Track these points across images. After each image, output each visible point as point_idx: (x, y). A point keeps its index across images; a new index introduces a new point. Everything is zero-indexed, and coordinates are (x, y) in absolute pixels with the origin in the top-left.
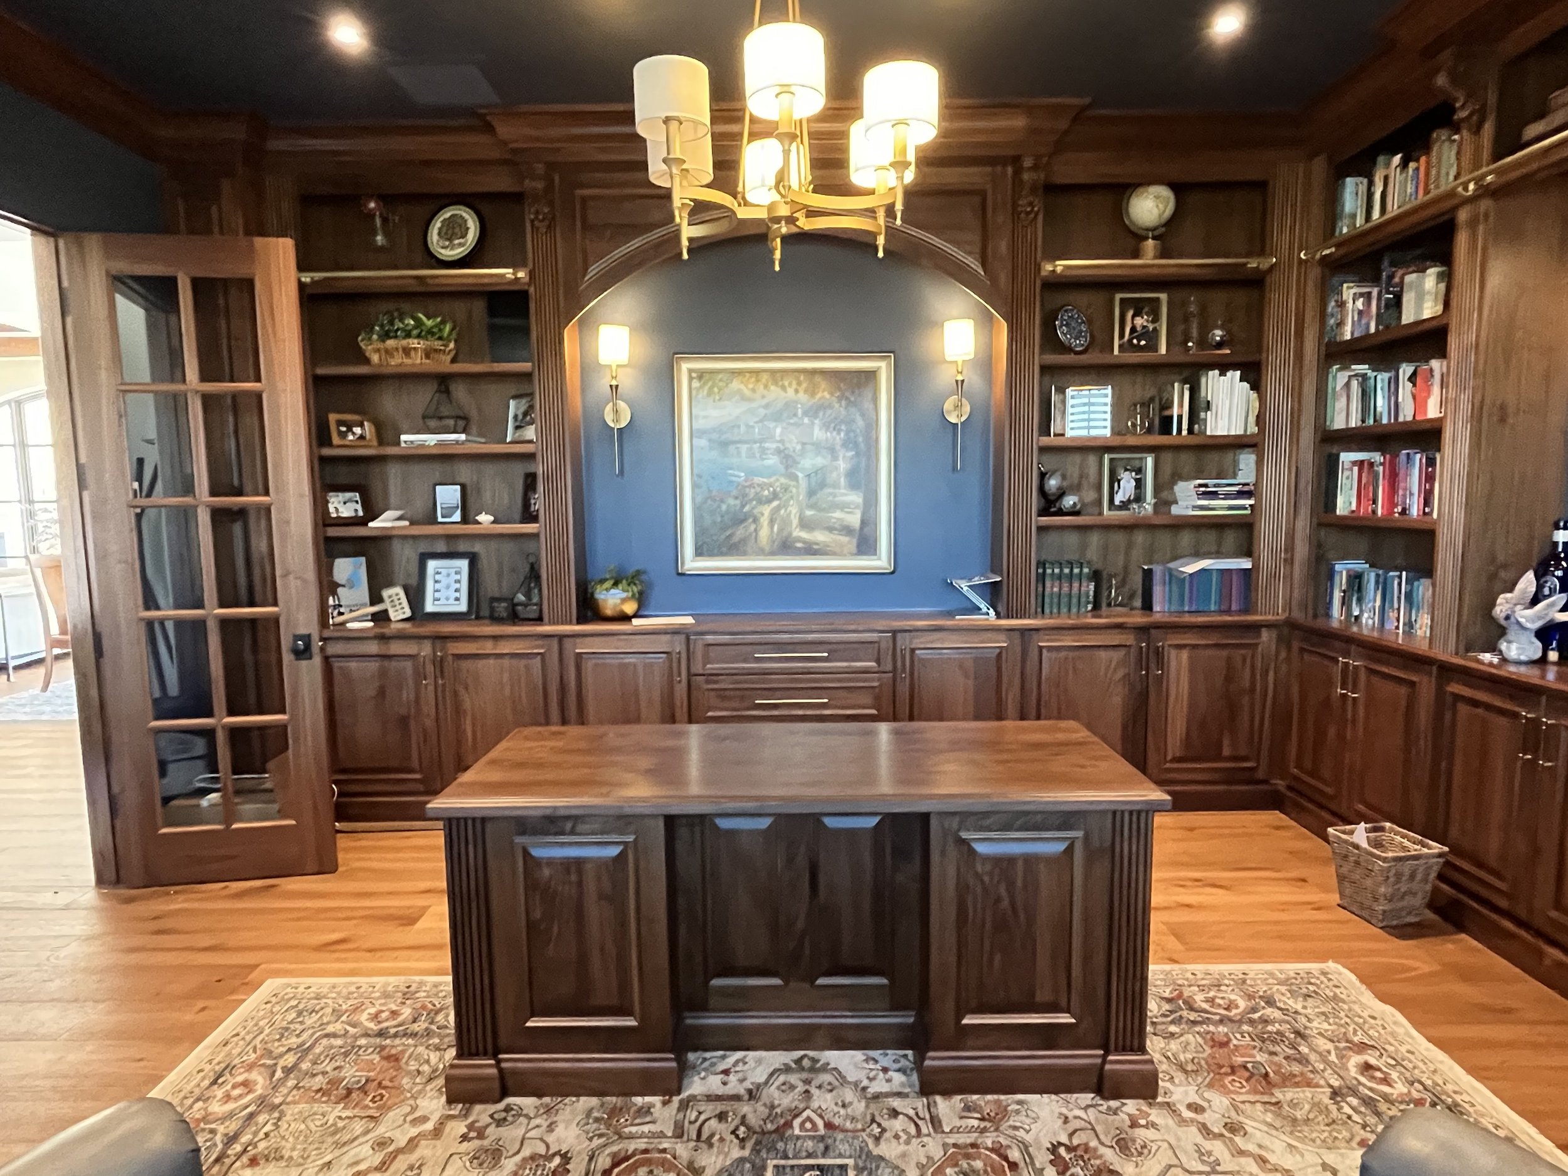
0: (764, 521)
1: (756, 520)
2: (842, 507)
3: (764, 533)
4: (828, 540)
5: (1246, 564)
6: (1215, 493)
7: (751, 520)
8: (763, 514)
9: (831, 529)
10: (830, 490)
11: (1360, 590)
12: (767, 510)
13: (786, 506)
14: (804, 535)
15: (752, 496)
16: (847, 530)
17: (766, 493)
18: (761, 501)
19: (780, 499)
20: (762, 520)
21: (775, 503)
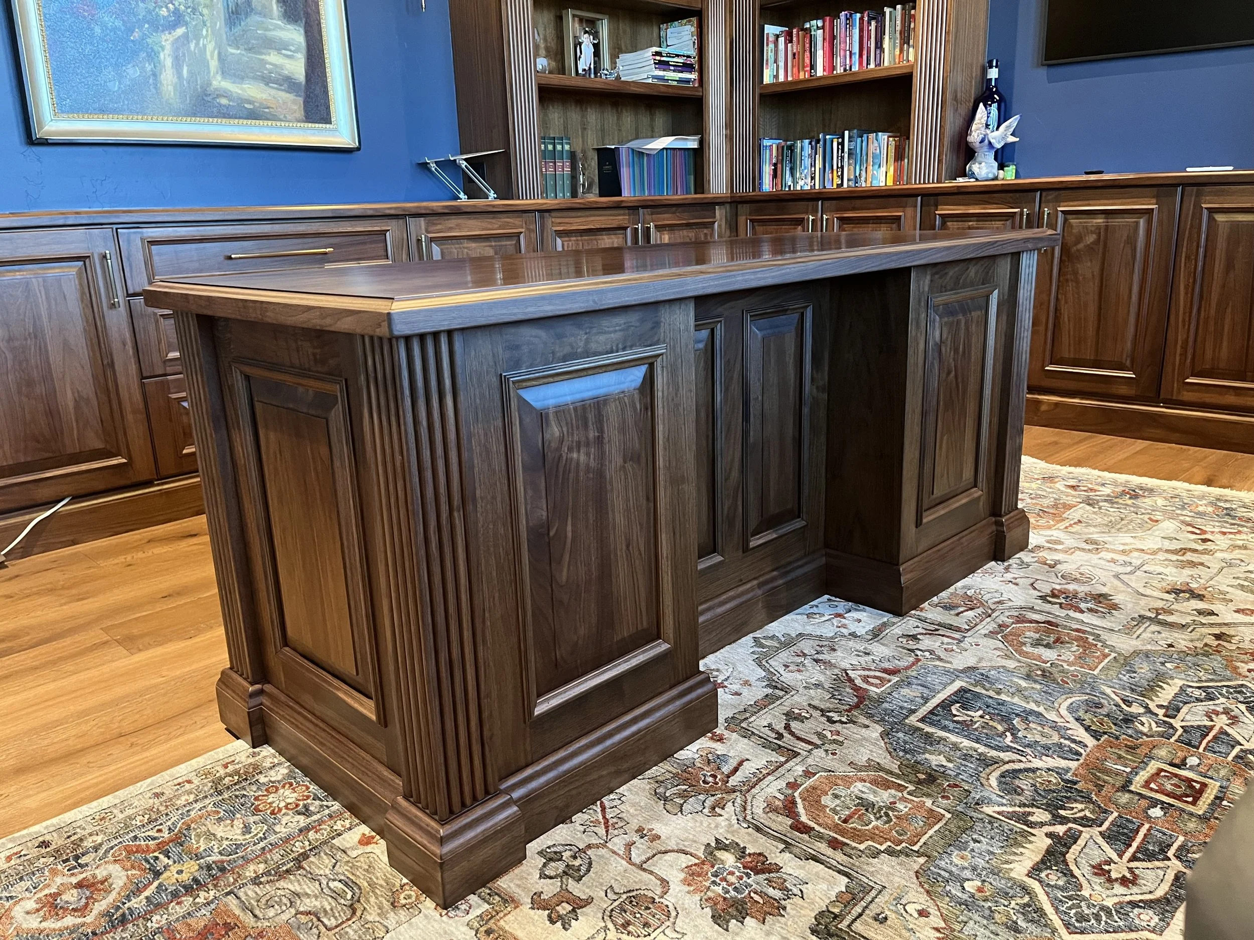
0: (166, 58)
1: (152, 56)
2: (280, 46)
3: (168, 77)
4: (264, 96)
5: (692, 143)
6: (667, 63)
7: (143, 55)
8: (163, 48)
9: (267, 80)
10: (258, 18)
11: (792, 161)
12: (167, 40)
13: (197, 37)
14: (227, 85)
15: (142, 14)
16: (289, 83)
17: (164, 12)
18: (158, 26)
19: (186, 24)
20: (162, 56)
21: (180, 31)
